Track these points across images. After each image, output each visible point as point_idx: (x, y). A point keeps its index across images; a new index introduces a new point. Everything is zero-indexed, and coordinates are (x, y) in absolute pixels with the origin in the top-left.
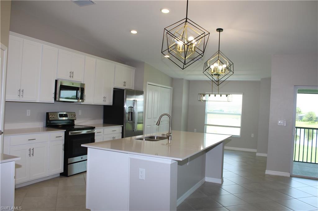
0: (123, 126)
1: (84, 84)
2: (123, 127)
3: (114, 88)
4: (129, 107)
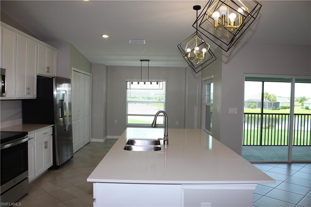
0: (53, 125)
1: (5, 70)
2: (53, 127)
3: (37, 76)
4: (60, 100)
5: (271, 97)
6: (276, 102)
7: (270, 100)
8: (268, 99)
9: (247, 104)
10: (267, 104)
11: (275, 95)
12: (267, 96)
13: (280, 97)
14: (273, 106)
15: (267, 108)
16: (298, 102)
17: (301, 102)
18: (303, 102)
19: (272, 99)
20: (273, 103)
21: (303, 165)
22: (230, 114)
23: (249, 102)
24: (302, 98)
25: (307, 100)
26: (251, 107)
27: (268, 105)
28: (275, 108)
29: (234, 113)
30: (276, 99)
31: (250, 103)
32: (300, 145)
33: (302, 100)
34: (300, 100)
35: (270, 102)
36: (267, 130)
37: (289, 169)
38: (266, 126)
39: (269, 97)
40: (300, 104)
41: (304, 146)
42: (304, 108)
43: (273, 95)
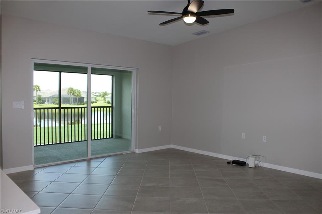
5: (76, 92)
6: (80, 97)
7: (75, 96)
8: (73, 94)
9: (51, 100)
10: (72, 99)
11: (80, 90)
12: (72, 91)
13: (84, 92)
14: (78, 101)
15: (72, 104)
16: (101, 97)
17: (103, 96)
18: (106, 97)
19: (76, 94)
20: (77, 98)
21: (102, 160)
22: (15, 109)
23: (53, 98)
24: (104, 93)
25: (108, 95)
26: (55, 103)
27: (73, 101)
28: (79, 103)
29: (20, 108)
30: (81, 94)
31: (55, 99)
32: (101, 139)
33: (104, 95)
34: (103, 95)
35: (75, 97)
36: (73, 126)
37: (89, 166)
38: (72, 122)
39: (73, 92)
40: (103, 99)
41: (104, 139)
42: (106, 102)
43: (77, 90)
